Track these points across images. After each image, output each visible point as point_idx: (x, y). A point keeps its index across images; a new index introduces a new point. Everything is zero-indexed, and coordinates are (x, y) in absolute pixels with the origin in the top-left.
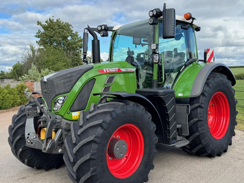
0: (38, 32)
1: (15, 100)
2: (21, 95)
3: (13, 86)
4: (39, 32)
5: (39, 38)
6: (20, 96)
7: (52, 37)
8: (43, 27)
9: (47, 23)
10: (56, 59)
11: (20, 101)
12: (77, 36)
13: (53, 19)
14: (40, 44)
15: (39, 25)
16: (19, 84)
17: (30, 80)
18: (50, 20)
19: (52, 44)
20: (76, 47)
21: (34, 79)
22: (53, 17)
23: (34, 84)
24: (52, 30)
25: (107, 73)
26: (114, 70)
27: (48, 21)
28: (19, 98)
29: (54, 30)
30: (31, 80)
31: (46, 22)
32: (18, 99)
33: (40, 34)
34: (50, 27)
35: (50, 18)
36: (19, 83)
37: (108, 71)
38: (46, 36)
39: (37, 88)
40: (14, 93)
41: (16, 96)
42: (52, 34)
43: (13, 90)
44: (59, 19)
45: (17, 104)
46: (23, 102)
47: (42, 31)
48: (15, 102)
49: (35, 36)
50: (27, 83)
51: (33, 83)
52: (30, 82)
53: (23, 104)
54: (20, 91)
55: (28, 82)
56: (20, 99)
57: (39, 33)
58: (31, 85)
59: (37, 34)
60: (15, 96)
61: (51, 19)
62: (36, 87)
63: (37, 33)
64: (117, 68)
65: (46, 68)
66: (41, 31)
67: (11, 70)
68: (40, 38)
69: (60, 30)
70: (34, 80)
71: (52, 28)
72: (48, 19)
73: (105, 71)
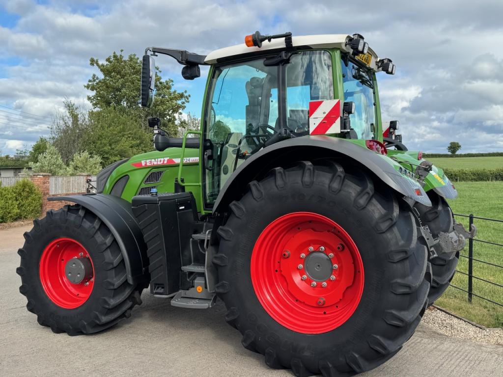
0: (91, 79)
1: (8, 210)
2: (22, 200)
3: (9, 185)
4: (94, 78)
5: (93, 90)
6: (18, 202)
7: (119, 90)
8: (102, 70)
9: (110, 62)
10: (120, 132)
11: (19, 211)
12: (169, 88)
13: (121, 56)
14: (94, 102)
15: (93, 65)
16: (21, 180)
17: (42, 174)
18: (115, 56)
19: (118, 102)
20: (165, 110)
21: (51, 171)
22: (122, 51)
23: (50, 180)
24: (119, 76)
25: (146, 167)
26: (160, 161)
27: (112, 59)
28: (17, 206)
29: (123, 77)
30: (44, 174)
31: (108, 60)
32: (13, 209)
33: (95, 83)
34: (114, 71)
35: (114, 53)
36: (21, 178)
37: (148, 164)
38: (107, 87)
39: (56, 188)
40: (6, 196)
41: (10, 202)
42: (119, 84)
43: (6, 190)
44: (135, 55)
45: (11, 217)
46: (25, 214)
47: (101, 76)
48: (7, 213)
49: (85, 87)
50: (37, 178)
51: (48, 179)
52: (42, 177)
53: (24, 217)
54: (21, 194)
55: (38, 176)
56: (19, 208)
57: (94, 81)
58: (44, 183)
59: (90, 83)
60: (8, 203)
61: (118, 54)
62: (54, 186)
63: (90, 81)
64: (166, 159)
65: (83, 152)
66: (97, 78)
67: (30, 152)
68: (95, 91)
69: (134, 76)
70: (50, 174)
71: (119, 73)
72: (112, 55)
73: (143, 164)
